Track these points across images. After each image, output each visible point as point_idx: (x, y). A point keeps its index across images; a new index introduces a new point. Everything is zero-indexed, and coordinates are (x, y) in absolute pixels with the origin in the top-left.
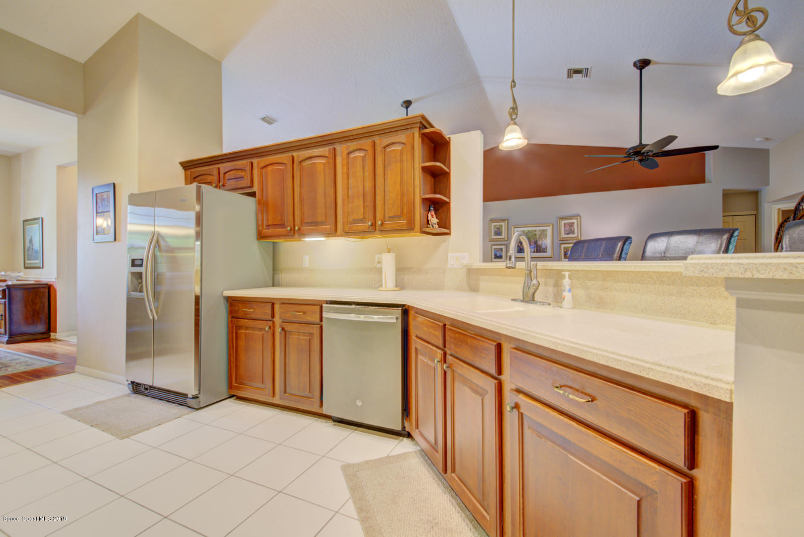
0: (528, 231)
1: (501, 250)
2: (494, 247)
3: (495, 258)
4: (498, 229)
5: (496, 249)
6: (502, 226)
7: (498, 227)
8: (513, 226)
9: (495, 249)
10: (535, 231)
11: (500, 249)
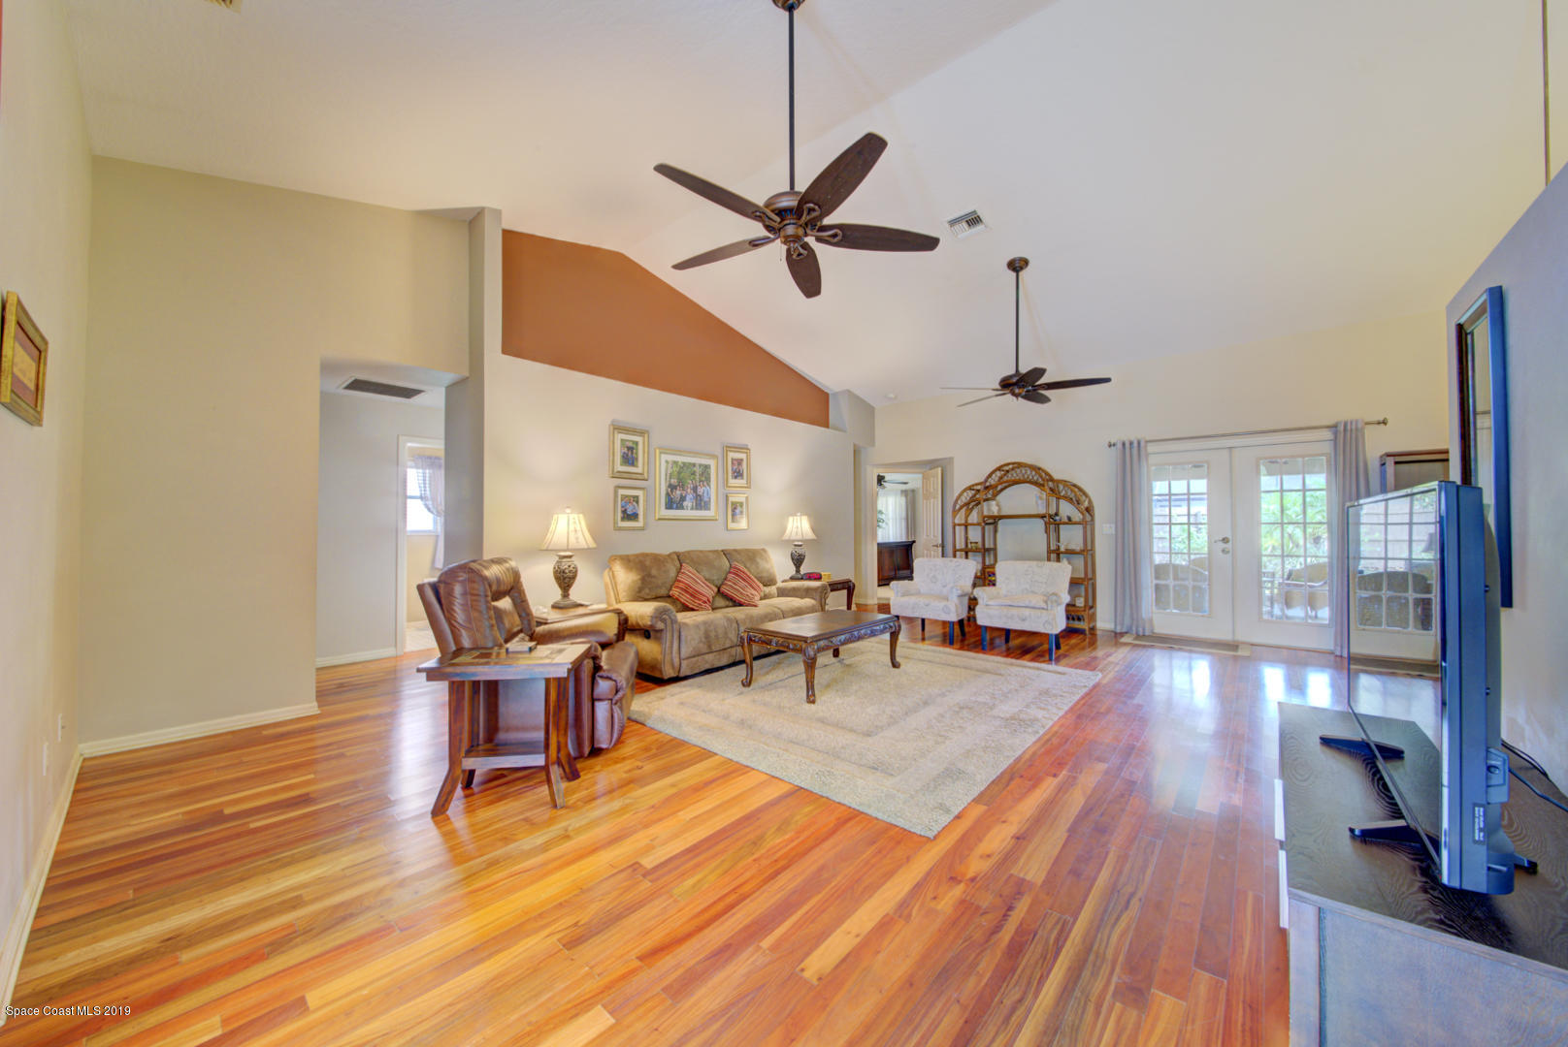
0: (684, 463)
1: (636, 499)
2: (622, 492)
3: (623, 519)
4: (630, 449)
5: (627, 496)
6: (637, 443)
7: (630, 444)
8: (659, 448)
9: (624, 497)
10: (694, 465)
11: (634, 497)
